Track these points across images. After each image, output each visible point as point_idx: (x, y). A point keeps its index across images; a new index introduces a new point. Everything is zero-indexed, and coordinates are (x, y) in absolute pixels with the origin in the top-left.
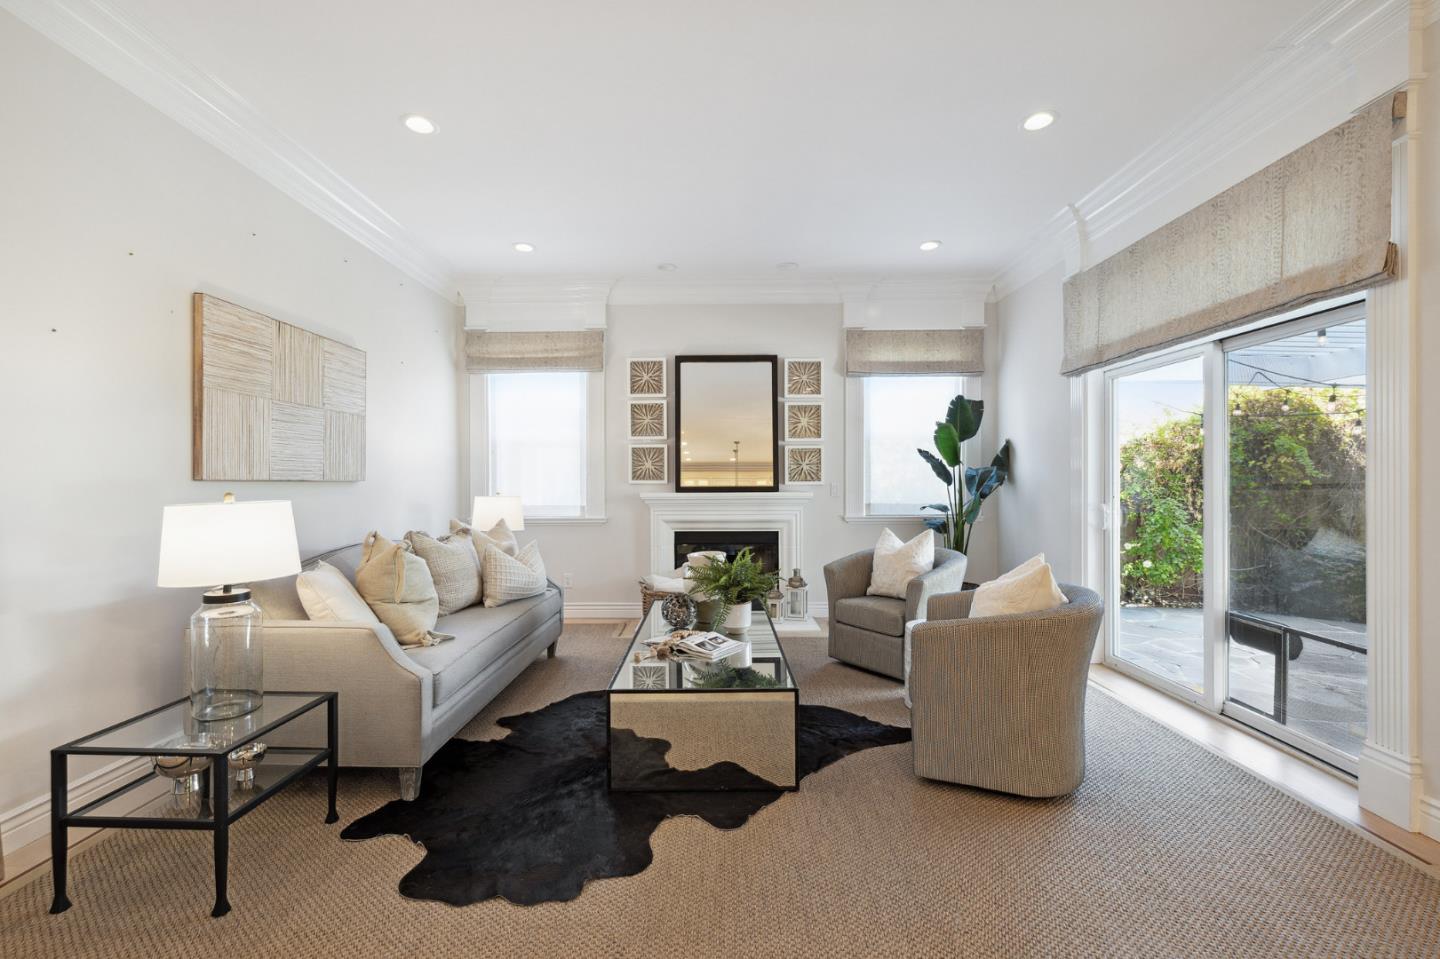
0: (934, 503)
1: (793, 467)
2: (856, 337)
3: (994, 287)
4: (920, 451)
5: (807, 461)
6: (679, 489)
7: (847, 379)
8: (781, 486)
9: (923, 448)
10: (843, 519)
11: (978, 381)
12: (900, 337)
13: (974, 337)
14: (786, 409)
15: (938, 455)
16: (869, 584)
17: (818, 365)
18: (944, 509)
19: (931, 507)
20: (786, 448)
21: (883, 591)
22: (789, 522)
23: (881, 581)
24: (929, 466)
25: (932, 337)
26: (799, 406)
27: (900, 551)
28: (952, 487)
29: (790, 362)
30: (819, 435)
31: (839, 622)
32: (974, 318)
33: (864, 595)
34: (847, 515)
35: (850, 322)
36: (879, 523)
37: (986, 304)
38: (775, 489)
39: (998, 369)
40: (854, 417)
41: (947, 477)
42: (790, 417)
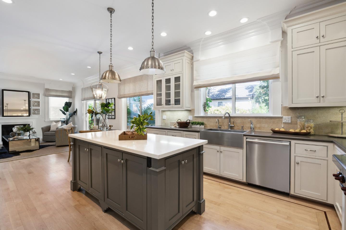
0: (63, 118)
1: (33, 112)
2: (47, 90)
3: (74, 85)
4: (60, 110)
5: (37, 111)
6: (3, 116)
7: (46, 97)
8: (30, 116)
9: (61, 109)
10: (45, 121)
11: (71, 99)
12: (57, 91)
13: (70, 92)
14: (32, 102)
15: (63, 110)
16: (50, 130)
17: (39, 94)
18: (64, 119)
19: (62, 119)
20: (32, 109)
21: (53, 130)
22: (32, 122)
23: (52, 129)
24: (62, 112)
25: (63, 91)
26: (35, 101)
27: (55, 124)
28: (66, 115)
29: (32, 93)
30: (39, 106)
31: (44, 136)
32: (71, 89)
33: (49, 131)
34: (46, 120)
35: (47, 87)
36: (52, 122)
37: (72, 87)
38: (29, 116)
39: (74, 97)
40: (47, 104)
41: (65, 114)
42: (33, 103)
